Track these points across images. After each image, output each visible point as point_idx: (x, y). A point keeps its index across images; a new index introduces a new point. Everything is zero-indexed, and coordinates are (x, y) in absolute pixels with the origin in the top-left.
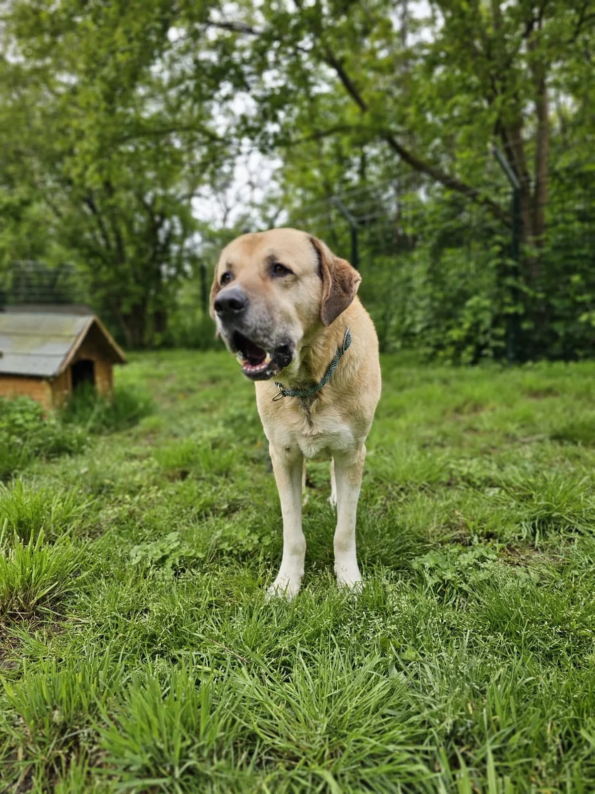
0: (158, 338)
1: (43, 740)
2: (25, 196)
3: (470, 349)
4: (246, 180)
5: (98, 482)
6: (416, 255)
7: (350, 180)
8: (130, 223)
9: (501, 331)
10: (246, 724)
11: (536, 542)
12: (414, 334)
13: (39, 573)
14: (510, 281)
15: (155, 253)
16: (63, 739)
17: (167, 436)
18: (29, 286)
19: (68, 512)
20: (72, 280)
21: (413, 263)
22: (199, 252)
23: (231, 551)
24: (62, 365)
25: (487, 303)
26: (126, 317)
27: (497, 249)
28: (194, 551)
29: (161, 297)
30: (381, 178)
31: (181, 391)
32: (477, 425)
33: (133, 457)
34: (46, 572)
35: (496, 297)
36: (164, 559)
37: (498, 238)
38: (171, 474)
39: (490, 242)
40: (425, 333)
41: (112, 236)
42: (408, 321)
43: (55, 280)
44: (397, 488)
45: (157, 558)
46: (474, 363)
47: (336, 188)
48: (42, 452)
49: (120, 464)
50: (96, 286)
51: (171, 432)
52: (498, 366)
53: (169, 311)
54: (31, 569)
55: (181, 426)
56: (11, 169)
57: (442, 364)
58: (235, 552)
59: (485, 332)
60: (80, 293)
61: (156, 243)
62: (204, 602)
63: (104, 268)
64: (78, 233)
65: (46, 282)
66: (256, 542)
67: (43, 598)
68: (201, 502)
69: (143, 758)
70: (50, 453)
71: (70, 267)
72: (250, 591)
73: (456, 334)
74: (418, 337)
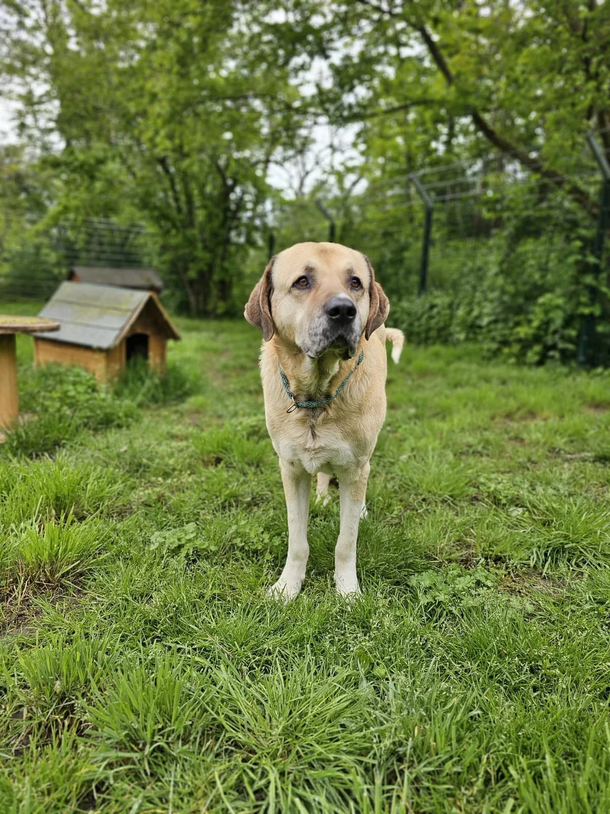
0: (221, 307)
1: (44, 704)
2: (101, 154)
3: (537, 348)
4: (328, 142)
5: (136, 461)
6: (491, 242)
7: (436, 150)
8: (202, 187)
9: (573, 333)
10: (215, 716)
11: (545, 571)
12: (480, 327)
13: (65, 550)
14: (589, 279)
15: (226, 219)
16: (62, 705)
17: (211, 417)
18: (101, 244)
19: (102, 491)
20: (141, 240)
21: (490, 249)
22: (270, 220)
23: (243, 547)
24: (117, 337)
25: (560, 301)
26: (191, 282)
27: (578, 244)
28: (207, 544)
29: (226, 264)
30: (469, 149)
31: (234, 368)
32: (525, 436)
33: (173, 437)
34: (71, 550)
35: (571, 296)
36: (180, 547)
37: (583, 232)
38: (206, 459)
39: (573, 236)
40: (492, 327)
41: (183, 198)
42: (475, 313)
43: (127, 238)
44: (420, 498)
45: (173, 547)
46: (540, 363)
47: (419, 159)
48: (91, 424)
49: (159, 444)
50: (164, 248)
51: (215, 412)
52: (565, 370)
53: (235, 279)
54: (59, 545)
55: (226, 407)
56: (88, 125)
57: (505, 362)
58: (247, 548)
59: (555, 332)
60: (149, 254)
61: (227, 209)
62: (208, 594)
63: (174, 232)
64: (149, 194)
65: (118, 240)
66: (266, 541)
67: (68, 572)
68: (228, 492)
69: (119, 734)
70: (99, 424)
71: (141, 227)
72: (251, 589)
73: (523, 331)
74: (484, 330)
